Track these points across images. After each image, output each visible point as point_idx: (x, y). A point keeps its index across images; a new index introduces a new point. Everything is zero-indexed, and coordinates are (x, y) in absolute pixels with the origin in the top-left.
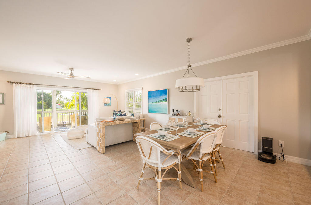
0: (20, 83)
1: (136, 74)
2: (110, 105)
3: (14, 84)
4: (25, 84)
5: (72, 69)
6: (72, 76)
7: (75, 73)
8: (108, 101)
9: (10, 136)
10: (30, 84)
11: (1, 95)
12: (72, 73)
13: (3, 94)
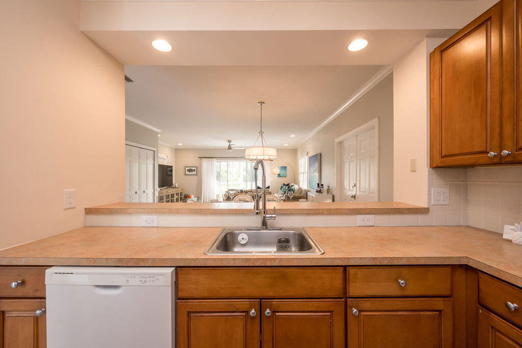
1: (292, 136)
2: (284, 176)
5: (229, 141)
6: (230, 148)
10: (211, 158)
11: (195, 168)
12: (230, 146)
13: (196, 167)
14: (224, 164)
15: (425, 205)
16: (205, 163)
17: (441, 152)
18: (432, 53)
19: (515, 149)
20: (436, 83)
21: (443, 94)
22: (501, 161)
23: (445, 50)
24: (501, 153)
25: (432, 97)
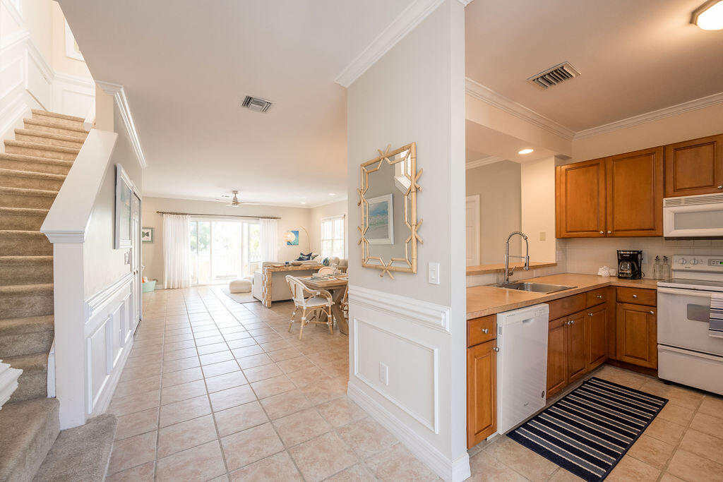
0: (171, 213)
1: (331, 194)
2: (295, 244)
3: (164, 215)
4: (177, 214)
5: (235, 192)
6: (236, 202)
7: (239, 197)
8: (292, 237)
9: (160, 286)
10: (182, 214)
11: (150, 231)
12: (235, 198)
13: (152, 229)
14: (205, 224)
15: (555, 262)
16: (169, 221)
17: (566, 228)
18: (559, 168)
19: (613, 231)
20: (563, 187)
21: (568, 195)
22: (605, 236)
23: (570, 169)
24: (606, 233)
25: (558, 194)
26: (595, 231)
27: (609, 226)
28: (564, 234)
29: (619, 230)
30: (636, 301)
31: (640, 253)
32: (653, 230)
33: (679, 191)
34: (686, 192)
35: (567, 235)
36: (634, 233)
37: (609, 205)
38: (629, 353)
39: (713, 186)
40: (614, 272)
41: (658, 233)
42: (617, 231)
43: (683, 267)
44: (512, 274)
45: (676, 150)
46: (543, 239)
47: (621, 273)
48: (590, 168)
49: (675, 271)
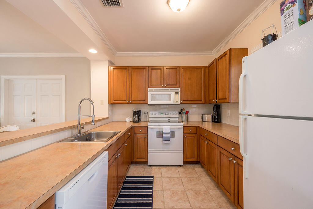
15: (108, 117)
17: (113, 100)
18: (109, 67)
19: (132, 101)
20: (112, 77)
21: (114, 82)
22: (129, 103)
23: (115, 69)
24: (129, 101)
25: (109, 81)
26: (125, 101)
27: (130, 99)
28: (112, 102)
29: (134, 101)
30: (141, 133)
31: (140, 110)
32: (145, 101)
33: (152, 86)
34: (154, 86)
35: (113, 103)
36: (139, 102)
37: (130, 89)
38: (139, 157)
39: (160, 85)
40: (131, 120)
41: (147, 103)
42: (133, 101)
43: (152, 116)
44: (83, 128)
45: (152, 69)
46: (102, 104)
47: (134, 120)
48: (123, 70)
49: (150, 117)
